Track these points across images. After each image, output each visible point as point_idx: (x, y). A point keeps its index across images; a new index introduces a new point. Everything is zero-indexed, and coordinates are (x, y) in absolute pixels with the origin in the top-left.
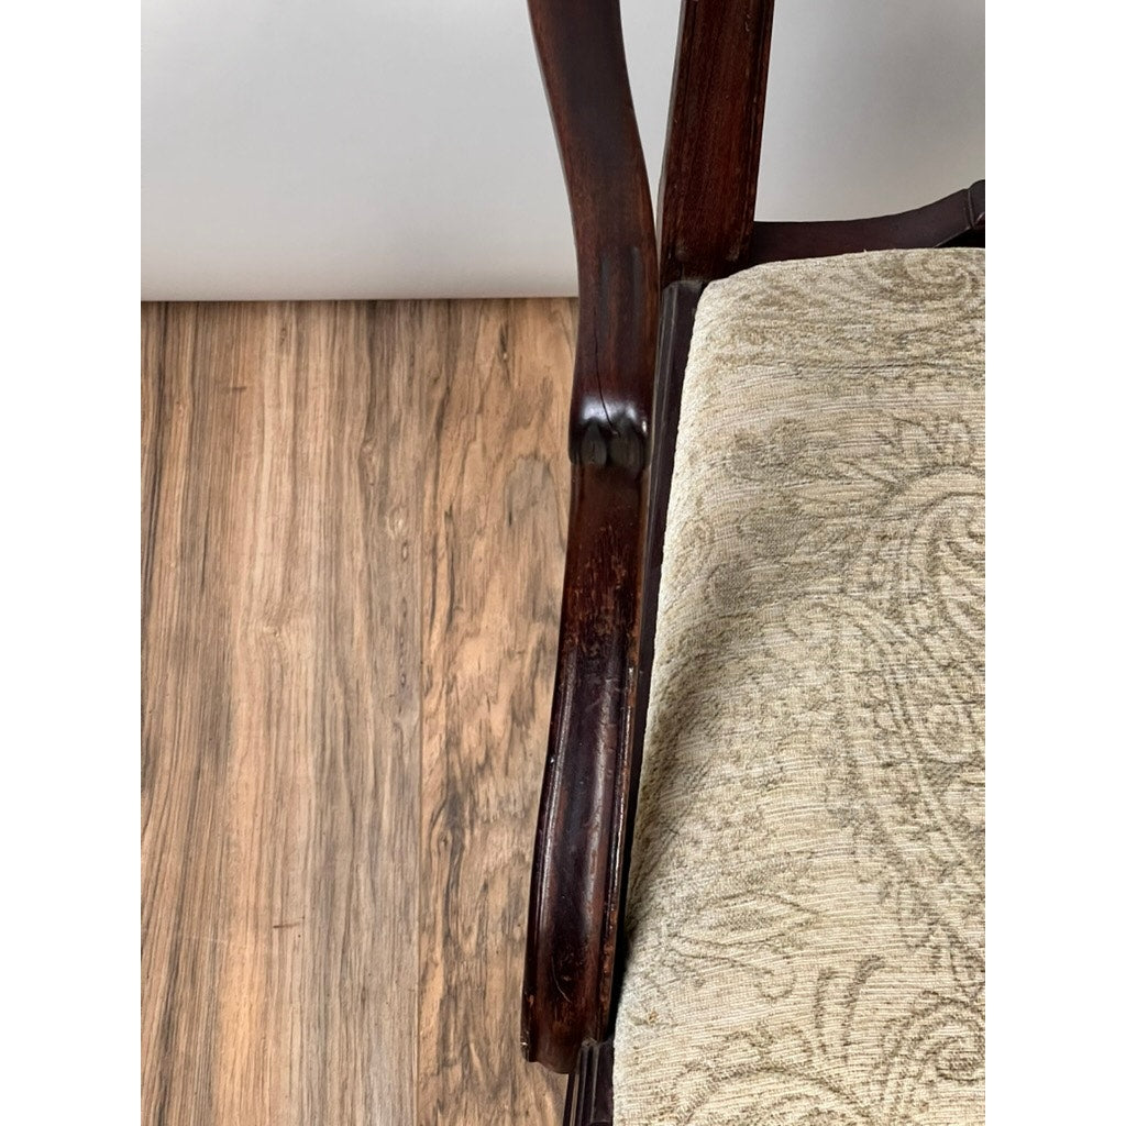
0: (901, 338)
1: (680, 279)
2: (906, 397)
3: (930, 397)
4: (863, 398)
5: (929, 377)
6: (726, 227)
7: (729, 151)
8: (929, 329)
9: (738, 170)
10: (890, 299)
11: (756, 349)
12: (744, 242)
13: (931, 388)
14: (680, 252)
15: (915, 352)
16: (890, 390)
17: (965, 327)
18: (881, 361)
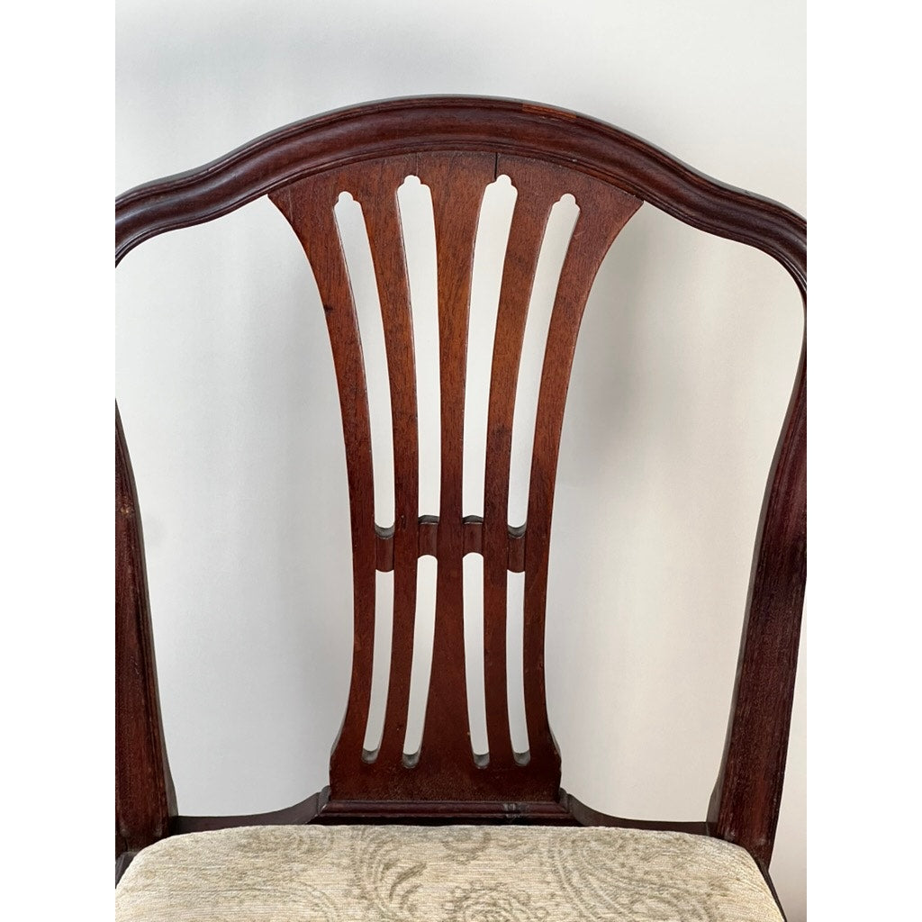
0: (242, 875)
1: (126, 850)
2: (236, 909)
3: (252, 908)
4: (208, 909)
5: (255, 897)
6: (150, 810)
7: (141, 755)
8: (261, 868)
9: (150, 769)
10: (242, 851)
11: (149, 882)
12: (163, 823)
13: (254, 904)
14: (124, 830)
15: (249, 882)
16: (226, 905)
17: (286, 867)
18: (225, 886)
